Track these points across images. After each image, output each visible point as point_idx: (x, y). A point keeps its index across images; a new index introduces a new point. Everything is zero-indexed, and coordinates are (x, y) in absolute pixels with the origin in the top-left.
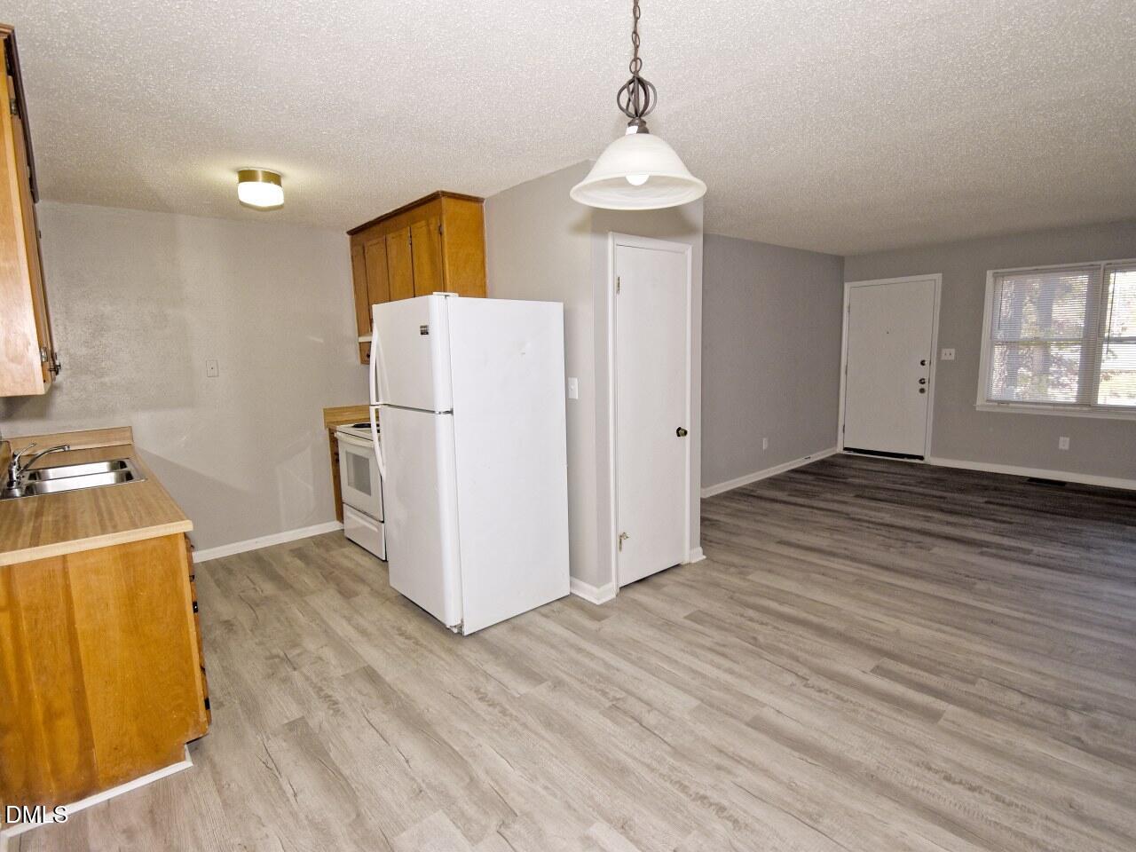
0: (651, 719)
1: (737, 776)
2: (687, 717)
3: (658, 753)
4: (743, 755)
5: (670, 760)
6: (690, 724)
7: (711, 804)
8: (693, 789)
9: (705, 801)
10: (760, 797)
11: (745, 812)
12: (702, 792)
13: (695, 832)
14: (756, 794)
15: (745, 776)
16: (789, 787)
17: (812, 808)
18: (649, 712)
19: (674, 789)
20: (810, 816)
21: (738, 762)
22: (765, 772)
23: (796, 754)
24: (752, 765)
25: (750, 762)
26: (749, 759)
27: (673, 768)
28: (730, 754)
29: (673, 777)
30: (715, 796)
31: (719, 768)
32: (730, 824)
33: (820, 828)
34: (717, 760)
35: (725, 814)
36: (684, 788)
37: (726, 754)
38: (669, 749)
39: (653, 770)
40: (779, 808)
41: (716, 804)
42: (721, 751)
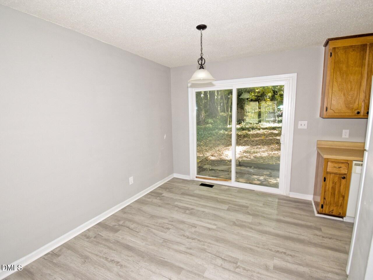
0: (219, 262)
1: (185, 247)
2: (206, 266)
3: (210, 249)
4: (183, 255)
5: (205, 247)
6: (204, 263)
7: (191, 238)
8: (196, 241)
9: (192, 238)
10: (178, 243)
11: (182, 239)
12: (194, 241)
13: (193, 232)
14: (179, 244)
15: (182, 248)
16: (169, 248)
17: (164, 244)
18: (222, 265)
19: (201, 239)
20: (165, 242)
21: (185, 252)
22: (176, 251)
23: (166, 260)
24: (180, 252)
25: (182, 253)
26: (182, 254)
27: (204, 245)
28: (188, 254)
29: (203, 242)
30: (190, 240)
31: (190, 249)
32: (185, 235)
33: (163, 240)
34: (191, 251)
35: (187, 237)
36: (199, 240)
37: (189, 254)
38: (207, 251)
39: (209, 243)
40: (173, 242)
41: (189, 238)
42: (191, 254)
